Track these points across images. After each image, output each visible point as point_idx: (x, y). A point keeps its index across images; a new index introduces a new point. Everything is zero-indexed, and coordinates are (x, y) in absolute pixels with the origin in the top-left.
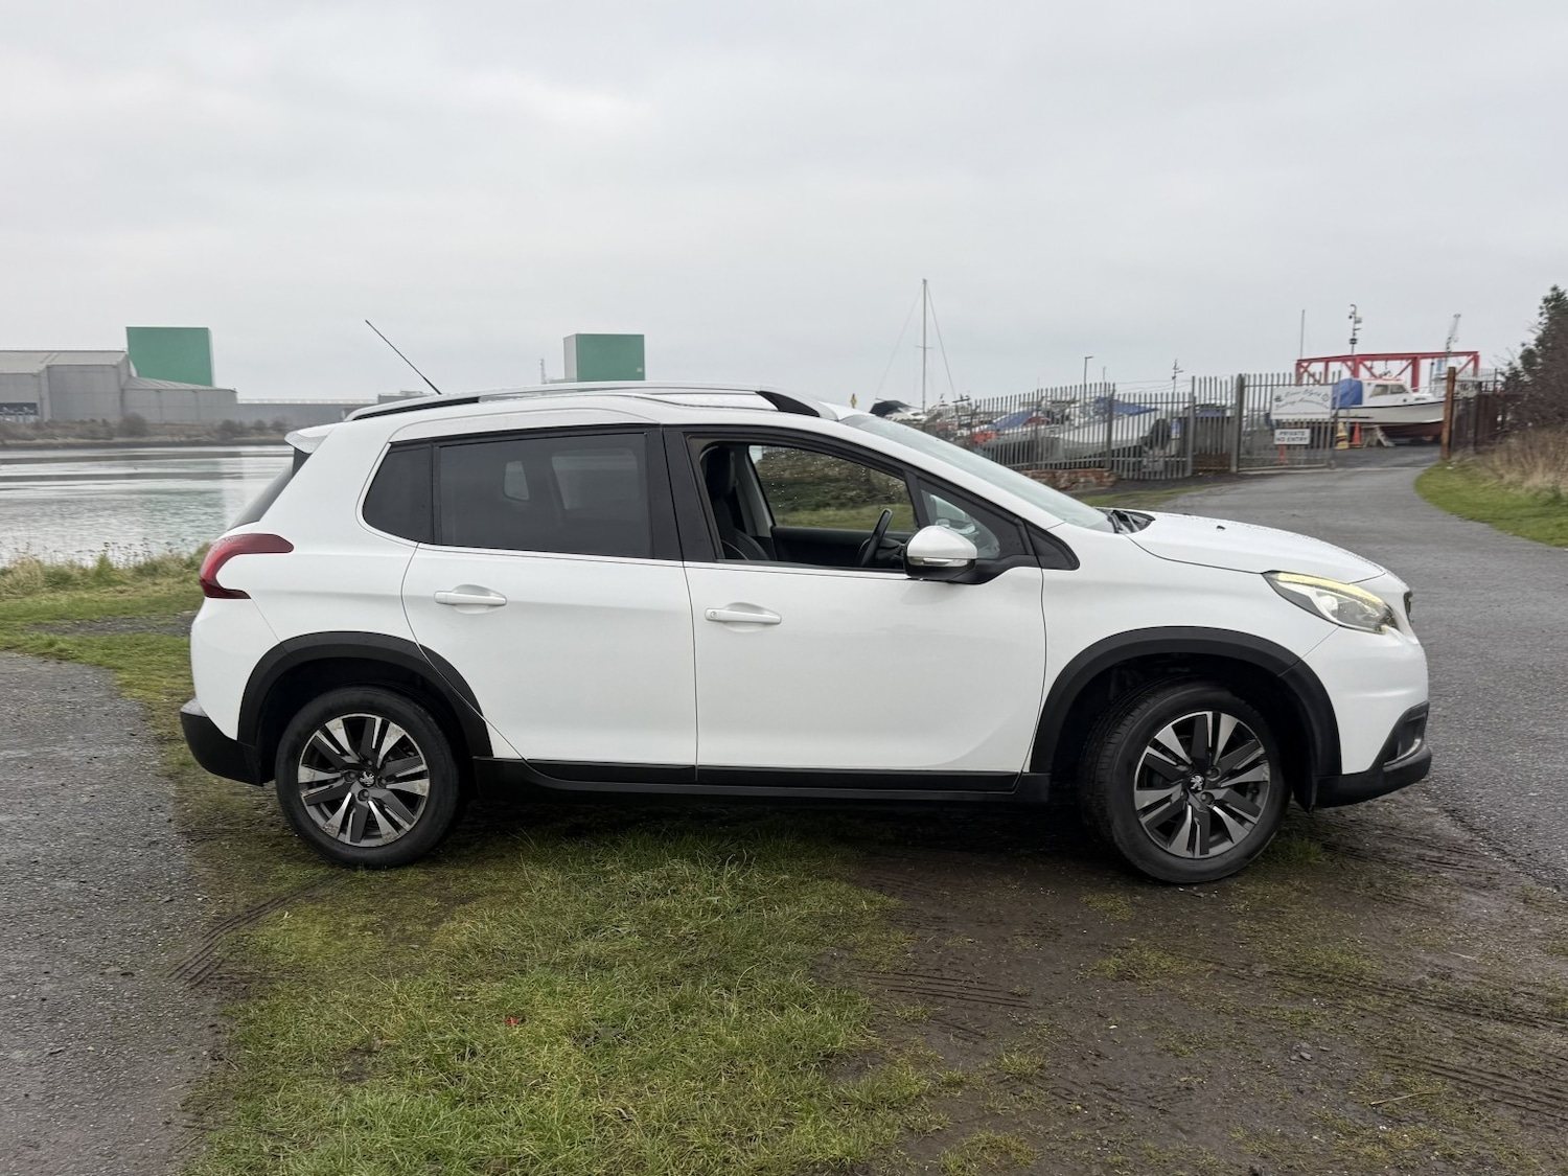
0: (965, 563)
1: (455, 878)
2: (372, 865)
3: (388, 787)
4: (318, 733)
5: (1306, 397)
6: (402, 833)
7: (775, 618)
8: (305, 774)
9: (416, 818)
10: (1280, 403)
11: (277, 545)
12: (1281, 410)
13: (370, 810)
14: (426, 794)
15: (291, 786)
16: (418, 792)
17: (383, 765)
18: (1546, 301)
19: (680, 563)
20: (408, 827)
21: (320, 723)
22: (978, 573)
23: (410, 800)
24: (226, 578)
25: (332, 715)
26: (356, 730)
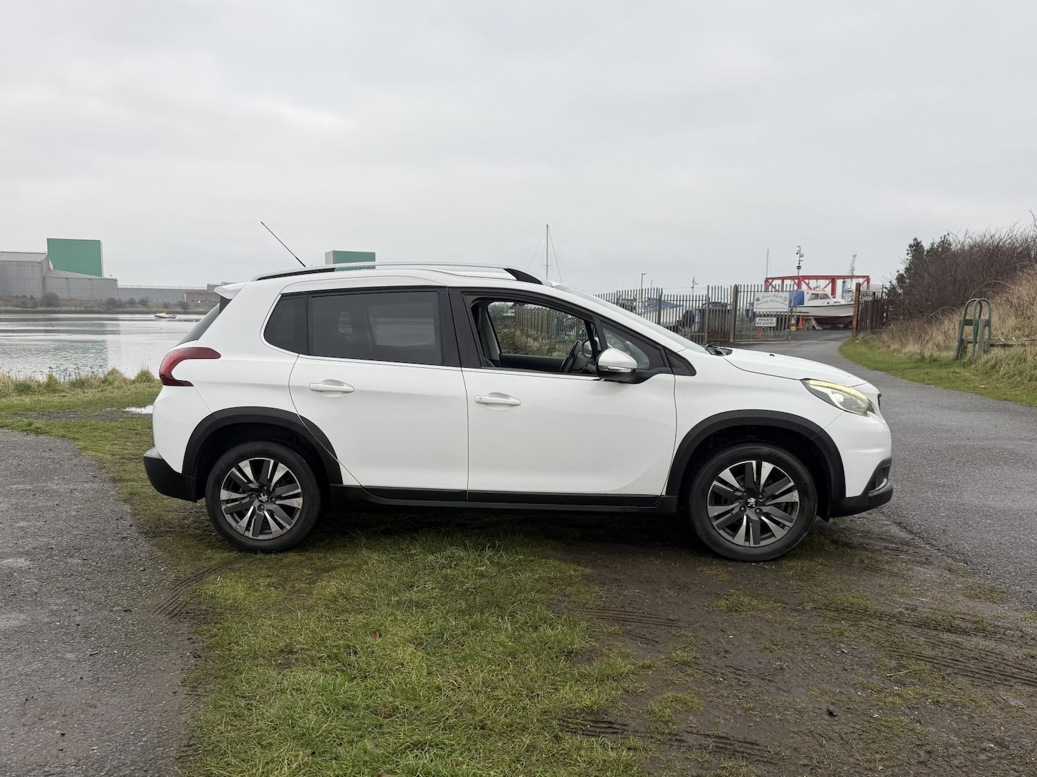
0: (630, 370)
1: (318, 558)
2: (267, 551)
3: (277, 502)
4: (233, 469)
5: (774, 299)
6: (285, 531)
7: (517, 402)
8: (224, 495)
9: (294, 522)
10: (759, 302)
11: (210, 354)
12: (759, 306)
13: (265, 516)
14: (300, 507)
15: (215, 502)
16: (296, 505)
17: (274, 489)
18: (910, 246)
19: (460, 369)
20: (288, 527)
21: (235, 463)
22: (637, 377)
23: (290, 511)
24: (177, 373)
25: (243, 458)
26: (257, 468)
